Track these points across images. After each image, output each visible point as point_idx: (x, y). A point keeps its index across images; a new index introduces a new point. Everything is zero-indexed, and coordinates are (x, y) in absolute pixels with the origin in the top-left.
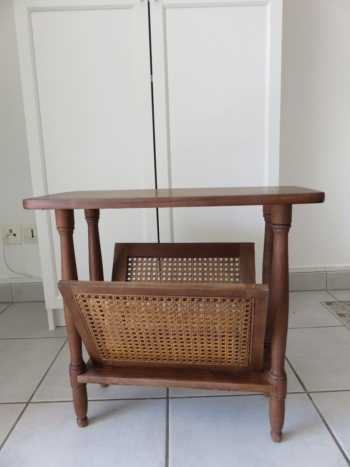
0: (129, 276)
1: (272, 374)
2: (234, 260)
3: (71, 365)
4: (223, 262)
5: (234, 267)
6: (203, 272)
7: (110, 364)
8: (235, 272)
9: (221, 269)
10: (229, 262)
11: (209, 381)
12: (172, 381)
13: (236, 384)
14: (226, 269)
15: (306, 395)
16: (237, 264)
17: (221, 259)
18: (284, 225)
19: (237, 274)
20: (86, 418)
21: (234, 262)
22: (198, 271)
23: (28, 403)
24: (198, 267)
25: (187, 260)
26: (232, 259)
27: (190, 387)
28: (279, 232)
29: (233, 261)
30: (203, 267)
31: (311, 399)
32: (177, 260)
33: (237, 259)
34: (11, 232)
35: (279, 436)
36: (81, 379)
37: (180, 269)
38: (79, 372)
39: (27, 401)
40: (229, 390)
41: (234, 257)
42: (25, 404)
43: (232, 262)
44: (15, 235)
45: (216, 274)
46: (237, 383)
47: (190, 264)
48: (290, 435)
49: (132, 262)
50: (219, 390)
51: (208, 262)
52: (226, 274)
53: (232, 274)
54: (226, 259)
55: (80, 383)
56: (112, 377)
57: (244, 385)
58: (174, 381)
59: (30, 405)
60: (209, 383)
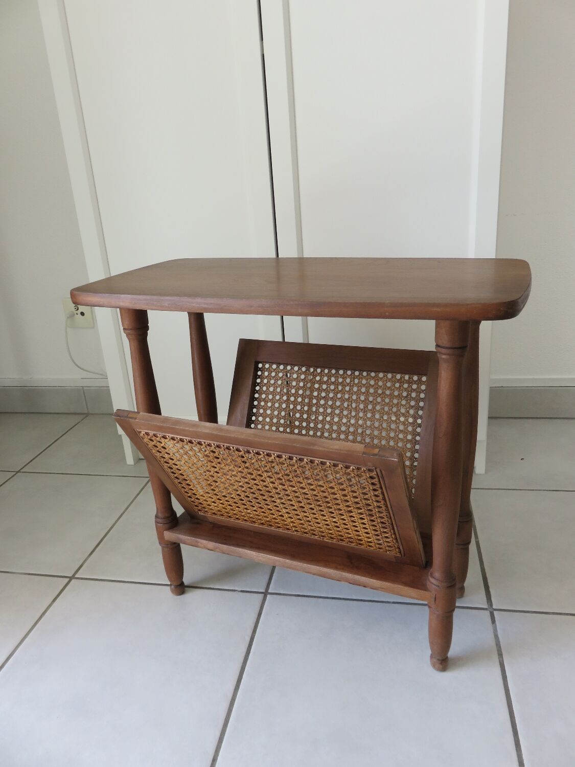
0: (257, 392)
1: (432, 575)
2: (420, 380)
3: (157, 517)
4: (401, 381)
5: (418, 391)
6: (367, 393)
7: (210, 520)
8: (418, 400)
9: (396, 393)
10: (410, 382)
11: (336, 568)
12: (284, 560)
13: (375, 581)
14: (405, 394)
16: (423, 387)
17: (398, 376)
18: (452, 348)
19: (421, 404)
20: (182, 583)
21: (419, 382)
22: (359, 393)
24: (359, 386)
25: (344, 373)
26: (415, 378)
27: (308, 573)
28: (444, 359)
29: (417, 381)
30: (368, 386)
31: (493, 621)
32: (329, 372)
33: (424, 379)
35: (441, 663)
36: (169, 535)
37: (332, 387)
38: (167, 526)
40: (364, 586)
41: (420, 374)
43: (415, 382)
45: (387, 400)
46: (377, 579)
47: (348, 380)
49: (262, 370)
50: (350, 583)
51: (376, 379)
52: (404, 402)
53: (413, 403)
54: (407, 377)
55: (168, 541)
56: (206, 540)
57: (387, 583)
58: (287, 560)
60: (335, 571)
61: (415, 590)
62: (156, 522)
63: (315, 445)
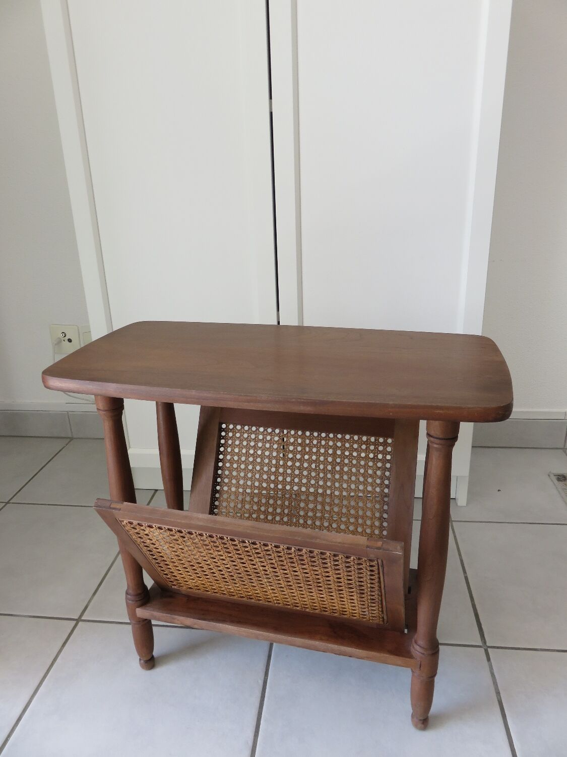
0: (221, 453)
1: (416, 643)
2: (385, 441)
3: (127, 593)
4: (367, 443)
5: (384, 453)
6: (334, 455)
7: (184, 593)
8: (384, 461)
9: (363, 455)
10: (376, 444)
13: (361, 651)
14: (371, 456)
15: (482, 650)
16: (389, 449)
17: (364, 438)
18: (445, 439)
19: (388, 465)
20: (153, 657)
21: (385, 444)
22: (326, 454)
23: (78, 620)
24: (327, 447)
25: (311, 434)
26: (381, 440)
28: (435, 447)
29: (383, 443)
30: (335, 448)
31: (489, 659)
32: (295, 434)
33: (390, 441)
34: (65, 336)
35: (423, 723)
36: (141, 613)
37: (299, 449)
38: (139, 603)
39: (76, 618)
40: (350, 657)
41: (386, 436)
42: (75, 622)
43: (381, 444)
44: (70, 340)
45: (354, 462)
46: (363, 649)
47: (315, 442)
48: (442, 718)
49: (226, 430)
51: (343, 440)
52: (371, 464)
53: (379, 465)
54: (373, 439)
55: (139, 618)
57: (373, 653)
59: (80, 623)
60: (321, 643)
61: (401, 658)
62: (126, 598)
63: (317, 538)
